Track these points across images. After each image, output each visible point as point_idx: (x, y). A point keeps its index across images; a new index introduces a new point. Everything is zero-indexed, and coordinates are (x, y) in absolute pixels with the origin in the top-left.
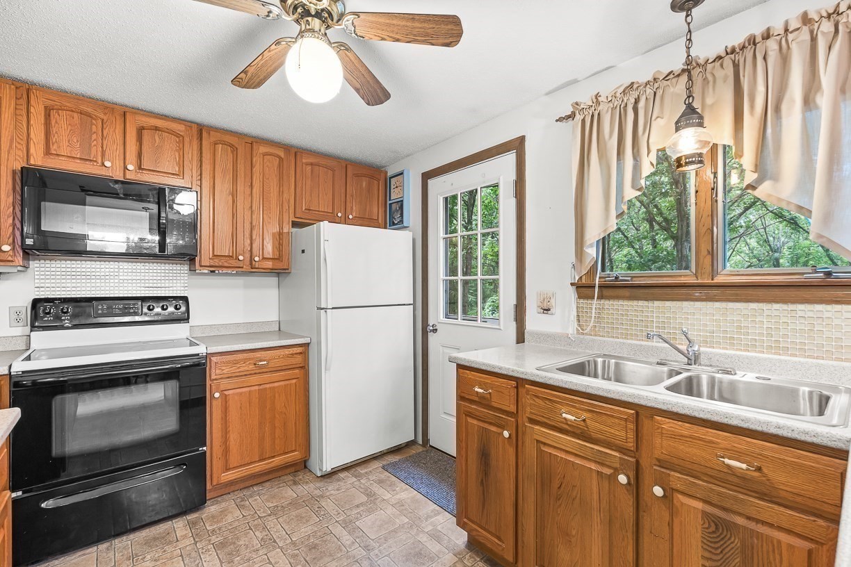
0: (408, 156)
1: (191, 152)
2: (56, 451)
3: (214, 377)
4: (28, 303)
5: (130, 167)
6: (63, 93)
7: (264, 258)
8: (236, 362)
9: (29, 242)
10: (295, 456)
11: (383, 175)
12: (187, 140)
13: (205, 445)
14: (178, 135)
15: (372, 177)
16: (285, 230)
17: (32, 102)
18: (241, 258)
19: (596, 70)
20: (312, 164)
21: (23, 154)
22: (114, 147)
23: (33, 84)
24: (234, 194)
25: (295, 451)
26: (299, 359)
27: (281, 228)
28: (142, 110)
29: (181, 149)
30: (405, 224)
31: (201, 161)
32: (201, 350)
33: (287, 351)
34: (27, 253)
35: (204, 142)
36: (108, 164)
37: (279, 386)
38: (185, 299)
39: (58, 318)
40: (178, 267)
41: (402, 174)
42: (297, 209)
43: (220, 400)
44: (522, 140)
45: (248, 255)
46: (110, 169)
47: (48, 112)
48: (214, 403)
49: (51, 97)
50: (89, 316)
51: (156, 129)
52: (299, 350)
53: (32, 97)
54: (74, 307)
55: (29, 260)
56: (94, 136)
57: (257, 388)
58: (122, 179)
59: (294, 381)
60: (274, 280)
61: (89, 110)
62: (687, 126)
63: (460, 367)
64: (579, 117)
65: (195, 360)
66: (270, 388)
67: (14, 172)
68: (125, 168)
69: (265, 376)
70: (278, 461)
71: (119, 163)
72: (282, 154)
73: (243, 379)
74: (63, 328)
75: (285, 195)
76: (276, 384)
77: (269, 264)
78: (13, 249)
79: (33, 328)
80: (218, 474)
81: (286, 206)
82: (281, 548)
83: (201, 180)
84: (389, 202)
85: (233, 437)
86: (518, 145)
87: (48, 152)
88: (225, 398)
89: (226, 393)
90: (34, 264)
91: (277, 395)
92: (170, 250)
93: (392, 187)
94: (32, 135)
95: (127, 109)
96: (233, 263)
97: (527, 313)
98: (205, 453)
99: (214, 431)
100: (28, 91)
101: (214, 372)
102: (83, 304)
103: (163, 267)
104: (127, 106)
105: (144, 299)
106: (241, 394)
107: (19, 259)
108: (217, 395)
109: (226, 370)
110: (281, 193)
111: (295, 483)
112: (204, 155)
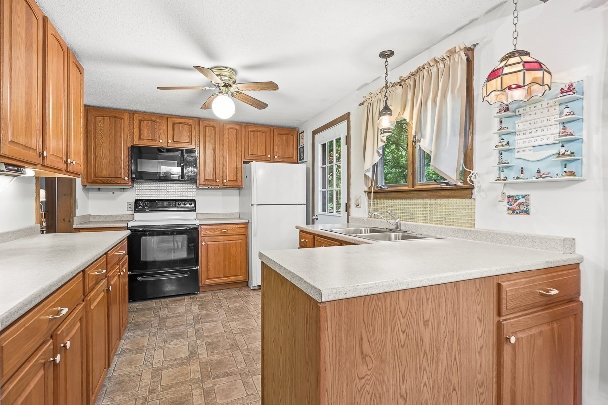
0: (307, 121)
1: (195, 132)
2: (142, 259)
3: (202, 235)
4: (133, 201)
5: (170, 142)
6: (144, 113)
7: (229, 180)
8: (212, 229)
9: (134, 176)
10: (241, 278)
11: (296, 132)
12: (193, 126)
13: (198, 265)
14: (189, 125)
15: (289, 134)
16: (240, 166)
17: (134, 119)
18: (217, 180)
19: (373, 79)
20: (254, 131)
21: (131, 140)
22: (163, 134)
23: (135, 111)
24: (214, 150)
25: (240, 276)
26: (243, 231)
27: (237, 165)
28: (175, 115)
29: (190, 131)
30: (305, 160)
31: (199, 135)
32: (197, 222)
33: (237, 226)
34: (133, 180)
35: (200, 126)
36: (161, 141)
37: (232, 243)
38: (194, 201)
39: (144, 208)
40: (192, 185)
41: (303, 132)
42: (246, 155)
43: (205, 246)
44: (349, 114)
45: (221, 179)
46: (162, 143)
47: (140, 121)
48: (202, 247)
49: (141, 116)
50: (155, 207)
51: (180, 123)
52: (243, 226)
53: (134, 117)
54: (150, 203)
55: (133, 183)
56: (156, 130)
57: (222, 242)
58: (167, 147)
59: (240, 241)
60: (237, 191)
61: (154, 119)
62: (385, 114)
63: (301, 231)
64: (366, 104)
65: (194, 227)
66: (228, 243)
67: (128, 148)
68: (168, 142)
69: (226, 237)
70: (232, 279)
71: (166, 140)
72: (238, 127)
73: (216, 237)
74: (145, 212)
75: (240, 148)
76: (231, 242)
77: (232, 184)
78: (128, 179)
79: (135, 211)
80: (204, 280)
81: (240, 153)
82: (223, 309)
83: (199, 144)
84: (299, 147)
85: (211, 264)
86: (347, 117)
87: (140, 139)
88: (207, 245)
89: (208, 243)
90: (135, 185)
91: (232, 247)
92: (185, 178)
93: (300, 139)
94: (134, 132)
95: (169, 116)
96: (214, 183)
97: (351, 208)
98: (198, 269)
99: (202, 260)
100: (133, 114)
101: (202, 233)
102: (153, 202)
103: (185, 185)
104: (168, 115)
105: (177, 200)
106: (214, 244)
107: (130, 183)
108: (203, 243)
109: (208, 233)
110: (237, 147)
111: (240, 291)
112: (201, 132)
